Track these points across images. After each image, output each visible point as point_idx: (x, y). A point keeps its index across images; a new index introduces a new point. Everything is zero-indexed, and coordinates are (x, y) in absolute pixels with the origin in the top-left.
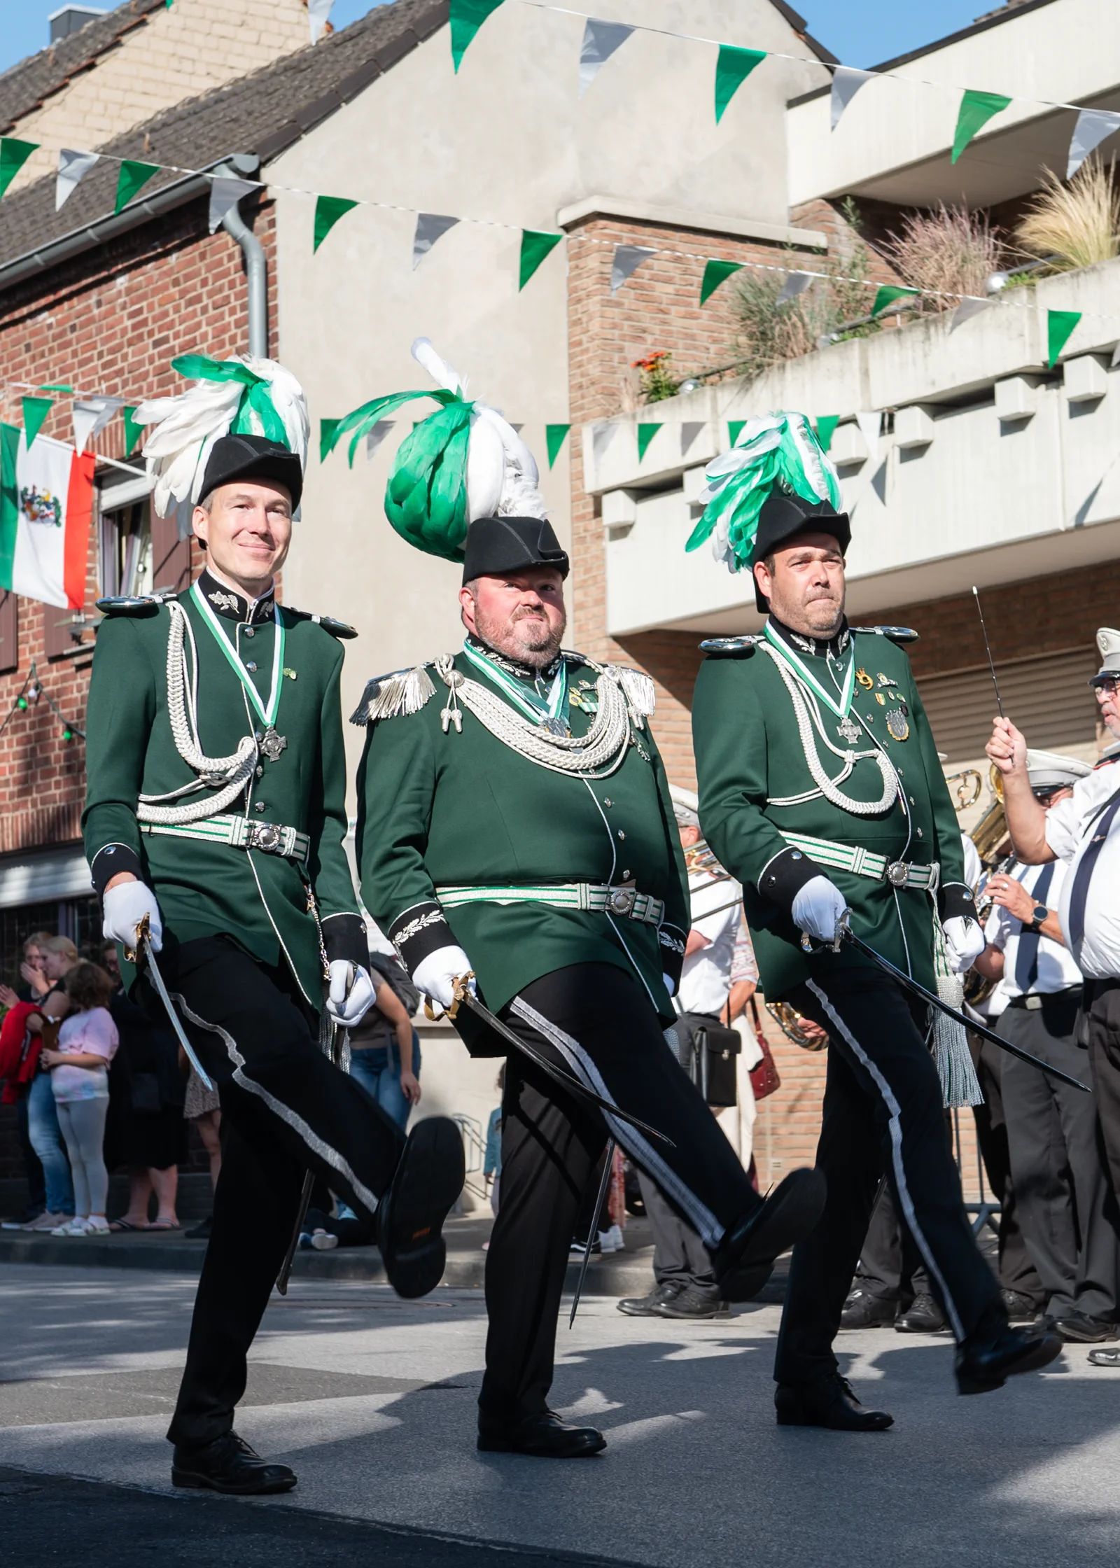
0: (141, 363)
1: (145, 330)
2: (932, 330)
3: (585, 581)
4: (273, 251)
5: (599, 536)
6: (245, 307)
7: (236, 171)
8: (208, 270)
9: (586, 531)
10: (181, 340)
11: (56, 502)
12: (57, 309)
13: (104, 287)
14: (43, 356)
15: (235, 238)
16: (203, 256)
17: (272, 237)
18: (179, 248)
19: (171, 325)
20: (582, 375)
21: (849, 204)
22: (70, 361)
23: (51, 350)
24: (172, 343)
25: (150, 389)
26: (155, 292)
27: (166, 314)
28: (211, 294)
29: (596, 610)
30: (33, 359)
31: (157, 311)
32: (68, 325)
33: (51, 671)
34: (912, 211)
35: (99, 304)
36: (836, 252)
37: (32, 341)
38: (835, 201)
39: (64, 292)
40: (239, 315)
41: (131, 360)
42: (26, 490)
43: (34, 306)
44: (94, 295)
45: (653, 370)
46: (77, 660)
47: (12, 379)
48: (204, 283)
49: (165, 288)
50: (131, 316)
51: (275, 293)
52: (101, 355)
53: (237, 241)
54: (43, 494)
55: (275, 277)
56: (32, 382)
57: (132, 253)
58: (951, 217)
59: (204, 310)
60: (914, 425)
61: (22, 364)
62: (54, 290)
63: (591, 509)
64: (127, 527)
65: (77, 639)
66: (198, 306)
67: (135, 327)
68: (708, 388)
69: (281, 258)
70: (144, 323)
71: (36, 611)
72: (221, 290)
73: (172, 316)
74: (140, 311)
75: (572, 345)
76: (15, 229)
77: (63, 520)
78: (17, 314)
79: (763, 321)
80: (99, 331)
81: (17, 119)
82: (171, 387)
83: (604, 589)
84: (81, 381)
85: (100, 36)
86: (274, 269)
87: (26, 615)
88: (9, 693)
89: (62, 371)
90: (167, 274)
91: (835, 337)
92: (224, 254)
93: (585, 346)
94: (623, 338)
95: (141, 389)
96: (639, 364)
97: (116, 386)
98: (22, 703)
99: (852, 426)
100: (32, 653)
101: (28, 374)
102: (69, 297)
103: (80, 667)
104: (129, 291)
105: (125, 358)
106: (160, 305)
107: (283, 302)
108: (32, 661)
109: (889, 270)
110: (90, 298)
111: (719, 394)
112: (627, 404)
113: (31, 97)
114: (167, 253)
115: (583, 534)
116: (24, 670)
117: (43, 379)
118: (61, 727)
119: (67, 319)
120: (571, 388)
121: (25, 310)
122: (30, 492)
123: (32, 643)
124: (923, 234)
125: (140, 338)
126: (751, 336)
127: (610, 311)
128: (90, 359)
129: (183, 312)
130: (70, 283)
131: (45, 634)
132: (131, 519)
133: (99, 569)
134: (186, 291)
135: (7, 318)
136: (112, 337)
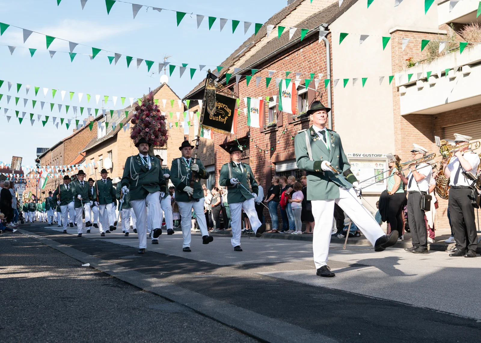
0: (305, 66)
1: (306, 59)
2: (470, 49)
3: (396, 104)
4: (331, 42)
5: (399, 95)
6: (325, 53)
7: (324, 27)
8: (318, 47)
10: (313, 61)
11: (290, 93)
12: (289, 56)
13: (298, 51)
14: (287, 65)
16: (317, 44)
17: (331, 39)
18: (312, 43)
19: (311, 58)
20: (395, 63)
21: (452, 24)
22: (292, 66)
23: (288, 64)
26: (308, 52)
27: (310, 56)
28: (319, 52)
29: (398, 110)
30: (285, 66)
31: (309, 55)
33: (289, 126)
34: (466, 25)
35: (297, 55)
36: (449, 34)
37: (284, 63)
38: (449, 24)
39: (290, 53)
40: (324, 55)
41: (303, 65)
43: (285, 56)
44: (296, 53)
45: (409, 61)
46: (294, 124)
47: (281, 70)
48: (318, 49)
49: (310, 51)
50: (303, 57)
52: (298, 65)
53: (324, 41)
54: (287, 92)
55: (332, 47)
56: (285, 71)
57: (303, 44)
58: (474, 25)
59: (318, 55)
60: (466, 69)
61: (283, 67)
62: (288, 53)
63: (397, 90)
64: (303, 98)
65: (294, 120)
66: (316, 54)
67: (304, 59)
68: (421, 64)
69: (332, 43)
70: (306, 58)
71: (286, 115)
72: (321, 50)
74: (305, 56)
75: (392, 57)
76: (281, 41)
77: (291, 97)
78: (282, 58)
79: (433, 49)
80: (297, 60)
81: (281, 20)
82: (311, 70)
83: (400, 106)
85: (297, 3)
86: (331, 45)
88: (281, 131)
89: (290, 68)
90: (311, 47)
91: (449, 52)
92: (321, 43)
93: (395, 57)
94: (403, 55)
96: (407, 60)
97: (301, 70)
98: (284, 132)
99: (453, 70)
100: (285, 123)
101: (284, 69)
104: (303, 52)
105: (302, 65)
107: (333, 52)
109: (461, 37)
111: (424, 65)
112: (404, 69)
113: (284, 16)
114: (310, 44)
115: (395, 95)
116: (284, 126)
117: (287, 70)
118: (291, 137)
119: (291, 58)
120: (392, 66)
121: (283, 57)
122: (284, 92)
123: (285, 121)
124: (468, 29)
125: (305, 61)
126: (430, 53)
127: (400, 50)
128: (296, 66)
129: (313, 55)
130: (292, 51)
131: (288, 119)
132: (304, 96)
133: (298, 106)
134: (314, 51)
135: (280, 59)
136: (300, 61)
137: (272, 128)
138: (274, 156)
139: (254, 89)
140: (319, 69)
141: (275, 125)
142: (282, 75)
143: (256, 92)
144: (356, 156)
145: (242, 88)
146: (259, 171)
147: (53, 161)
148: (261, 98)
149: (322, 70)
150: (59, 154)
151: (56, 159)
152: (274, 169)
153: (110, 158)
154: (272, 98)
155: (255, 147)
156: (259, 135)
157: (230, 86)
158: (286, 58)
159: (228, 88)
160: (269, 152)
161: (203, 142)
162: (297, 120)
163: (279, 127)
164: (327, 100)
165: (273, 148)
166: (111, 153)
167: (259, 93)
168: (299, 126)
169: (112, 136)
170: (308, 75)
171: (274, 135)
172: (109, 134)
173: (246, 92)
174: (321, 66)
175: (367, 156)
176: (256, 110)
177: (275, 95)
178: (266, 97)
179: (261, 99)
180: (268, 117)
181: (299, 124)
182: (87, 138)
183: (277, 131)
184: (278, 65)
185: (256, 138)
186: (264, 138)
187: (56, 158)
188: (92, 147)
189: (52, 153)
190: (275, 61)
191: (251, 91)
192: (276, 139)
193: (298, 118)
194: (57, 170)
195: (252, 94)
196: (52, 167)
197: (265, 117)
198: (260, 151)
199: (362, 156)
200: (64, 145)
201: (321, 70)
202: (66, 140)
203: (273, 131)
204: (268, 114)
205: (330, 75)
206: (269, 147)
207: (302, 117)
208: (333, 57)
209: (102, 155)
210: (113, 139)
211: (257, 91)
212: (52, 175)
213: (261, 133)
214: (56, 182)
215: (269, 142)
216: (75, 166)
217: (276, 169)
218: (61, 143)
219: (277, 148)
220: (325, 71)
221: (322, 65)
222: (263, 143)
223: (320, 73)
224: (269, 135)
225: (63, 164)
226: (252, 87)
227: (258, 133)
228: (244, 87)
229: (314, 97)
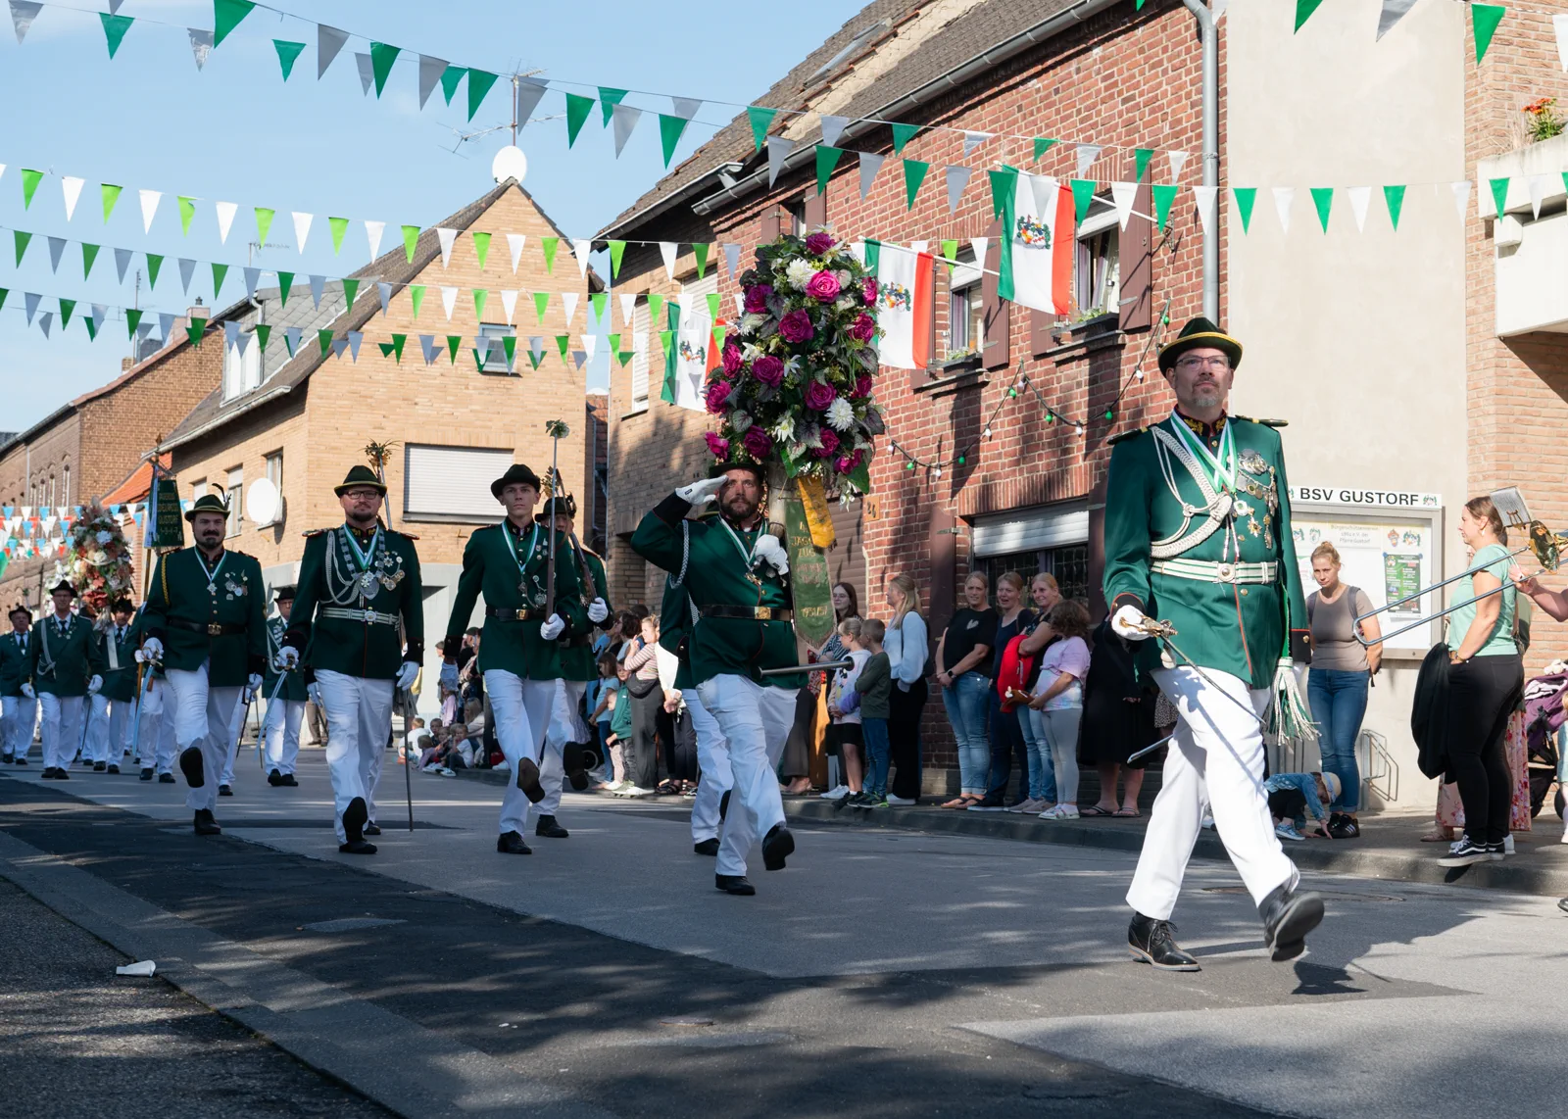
0: (1112, 117)
1: (1115, 90)
3: (1477, 291)
4: (1224, 21)
5: (1490, 254)
6: (1199, 68)
8: (1169, 39)
9: (1478, 250)
10: (1146, 97)
11: (1046, 227)
12: (1044, 76)
13: (1082, 57)
14: (1032, 114)
15: (1192, 11)
16: (1164, 28)
18: (1145, 22)
19: (1137, 86)
20: (1477, 121)
22: (1054, 118)
23: (1039, 110)
24: (1138, 100)
25: (1119, 138)
26: (1125, 59)
27: (1133, 76)
28: (1170, 60)
29: (1486, 315)
30: (1024, 117)
31: (1126, 74)
32: (1052, 89)
33: (1036, 366)
35: (1078, 71)
37: (1023, 103)
39: (1050, 62)
40: (1194, 75)
41: (1103, 115)
42: (1023, 218)
43: (1025, 75)
44: (1075, 61)
45: (1540, 113)
46: (1057, 358)
47: (1007, 134)
48: (1165, 49)
49: (1133, 55)
50: (1105, 79)
51: (1225, 56)
52: (1079, 112)
53: (1194, 13)
54: (1036, 222)
55: (1225, 42)
56: (1023, 136)
57: (1106, 28)
59: (1165, 72)
61: (1015, 121)
62: (1041, 61)
63: (1484, 232)
64: (1098, 250)
65: (1057, 340)
66: (1160, 69)
67: (1107, 88)
69: (1230, 26)
70: (1115, 84)
71: (1024, 319)
72: (1179, 55)
73: (1138, 78)
74: (1112, 75)
75: (1467, 95)
77: (1051, 243)
78: (1011, 82)
80: (1078, 92)
82: (1137, 135)
83: (1493, 298)
84: (1063, 133)
86: (1225, 36)
87: (1016, 323)
88: (1002, 385)
89: (1048, 126)
90: (1134, 44)
92: (1182, 26)
93: (1480, 95)
94: (1512, 89)
95: (1112, 137)
96: (1528, 109)
97: (1091, 136)
98: (1012, 392)
100: (1021, 352)
101: (1019, 129)
102: (1052, 67)
103: (1059, 363)
104: (1103, 59)
105: (1098, 114)
106: (1128, 70)
107: (1231, 62)
108: (1020, 359)
110: (1069, 67)
112: (1516, 143)
114: (1134, 27)
115: (1476, 253)
116: (1014, 366)
117: (1034, 132)
118: (1044, 410)
119: (1053, 83)
120: (1466, 131)
121: (1018, 79)
122: (1026, 220)
123: (1021, 344)
125: (1112, 97)
127: (1501, 66)
128: (1070, 116)
129: (1147, 74)
130: (1055, 54)
131: (1032, 337)
132: (1102, 244)
133: (1075, 285)
134: (1150, 57)
135: (1003, 86)
136: (1089, 97)
137: (961, 372)
138: (971, 489)
139: (889, 212)
140: (1167, 130)
141: (977, 362)
142: (1012, 152)
143: (897, 222)
144: (1311, 499)
145: (841, 204)
146: (904, 549)
147: (34, 486)
148: (921, 246)
149: (1184, 137)
150: (59, 459)
151: (44, 477)
152: (964, 541)
153: (274, 480)
154: (970, 246)
155: (890, 448)
156: (907, 400)
157: (789, 194)
158: (1030, 84)
159: (779, 203)
160: (949, 471)
161: (669, 426)
162: (1068, 344)
163: (991, 370)
164: (1200, 262)
165: (965, 455)
166: (277, 460)
167: (909, 225)
168: (1079, 366)
169: (283, 389)
170: (1123, 157)
171: (970, 403)
172: (273, 383)
173: (855, 222)
174: (1179, 121)
175: (1358, 498)
176: (899, 295)
177: (978, 236)
178: (943, 241)
179: (924, 250)
180: (945, 327)
181: (1080, 358)
182: (180, 395)
183: (985, 384)
184: (994, 112)
185: (895, 412)
186: (926, 414)
187: (45, 475)
188: (199, 432)
189: (29, 455)
190: (983, 96)
191: (878, 216)
192: (978, 420)
193: (1075, 332)
194: (48, 524)
195: (880, 230)
196: (26, 511)
197: (935, 326)
198: (910, 465)
199: (1335, 499)
200: (81, 420)
201: (1176, 135)
202: (90, 400)
203: (966, 384)
204: (947, 313)
205: (1217, 158)
206: (949, 453)
207: (1091, 328)
208: (1231, 82)
209: (239, 466)
210: (289, 402)
211: (902, 219)
212: (27, 544)
213: (918, 390)
214: (41, 573)
215: (949, 432)
216: (123, 510)
217: (972, 546)
218: (68, 413)
219: (982, 455)
220: (1194, 143)
221: (1183, 115)
222: (925, 433)
223: (1171, 148)
224: (950, 400)
225: (74, 500)
226: (883, 202)
227: (903, 392)
228: (847, 201)
229: (1147, 249)
